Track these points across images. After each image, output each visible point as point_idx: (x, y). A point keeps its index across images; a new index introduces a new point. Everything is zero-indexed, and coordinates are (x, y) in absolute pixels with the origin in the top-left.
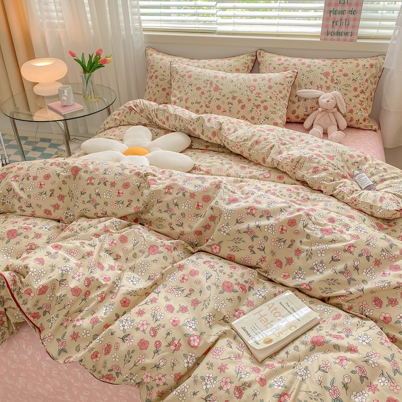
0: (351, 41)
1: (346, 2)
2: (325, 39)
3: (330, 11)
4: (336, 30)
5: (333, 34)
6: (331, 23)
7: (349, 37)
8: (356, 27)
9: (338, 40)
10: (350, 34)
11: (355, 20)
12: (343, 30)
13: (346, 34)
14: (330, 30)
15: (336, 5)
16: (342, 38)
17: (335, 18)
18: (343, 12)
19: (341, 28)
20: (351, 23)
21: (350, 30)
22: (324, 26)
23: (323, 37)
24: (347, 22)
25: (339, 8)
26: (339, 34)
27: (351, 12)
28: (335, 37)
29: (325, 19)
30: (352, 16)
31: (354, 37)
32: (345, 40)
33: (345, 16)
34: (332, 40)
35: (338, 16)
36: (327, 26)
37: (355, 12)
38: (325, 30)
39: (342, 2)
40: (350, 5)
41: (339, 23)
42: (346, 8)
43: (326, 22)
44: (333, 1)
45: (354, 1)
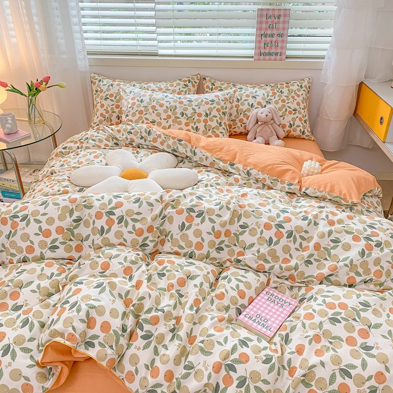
0: (281, 60)
1: (274, 27)
2: (259, 60)
3: (261, 35)
4: (267, 51)
5: (265, 54)
6: (262, 45)
7: (278, 57)
8: (282, 48)
9: (270, 60)
10: (279, 54)
11: (283, 42)
12: (273, 51)
13: (276, 54)
14: (263, 51)
16: (273, 57)
17: (266, 41)
18: (272, 35)
19: (271, 49)
20: (280, 45)
21: (279, 51)
22: (258, 48)
23: (257, 57)
24: (276, 44)
25: (269, 32)
26: (270, 54)
27: (278, 35)
28: (267, 57)
29: (258, 42)
30: (280, 39)
31: (283, 57)
32: (275, 60)
33: (274, 39)
34: (264, 60)
35: (268, 39)
37: (283, 35)
38: (258, 51)
39: (271, 26)
40: (278, 29)
41: (269, 45)
42: (275, 32)
43: (258, 44)
44: (264, 26)
45: (281, 26)
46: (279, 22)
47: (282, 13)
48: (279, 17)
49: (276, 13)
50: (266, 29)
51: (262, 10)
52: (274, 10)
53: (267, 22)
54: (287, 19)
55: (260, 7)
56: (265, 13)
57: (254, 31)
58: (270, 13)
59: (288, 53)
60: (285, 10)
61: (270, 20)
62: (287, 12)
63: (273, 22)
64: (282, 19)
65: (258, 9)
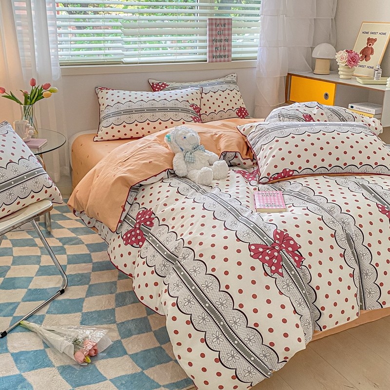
0: (228, 61)
1: (222, 33)
2: (212, 62)
3: (212, 41)
4: (218, 54)
5: (216, 57)
6: (214, 49)
7: (226, 59)
8: (229, 51)
9: (220, 61)
10: (227, 56)
11: (228, 46)
12: (222, 54)
13: (225, 56)
14: (214, 54)
16: (222, 59)
17: (216, 45)
18: (221, 41)
19: (221, 52)
20: (227, 48)
21: (226, 53)
23: (211, 60)
25: (218, 38)
26: (220, 56)
27: (225, 40)
28: (218, 59)
29: (211, 46)
30: (227, 43)
31: (230, 59)
32: (224, 61)
33: (222, 43)
34: (216, 62)
35: (218, 43)
36: (212, 51)
37: (228, 40)
38: (211, 54)
39: (219, 33)
40: (224, 35)
41: (219, 49)
42: (222, 38)
43: (210, 48)
44: (214, 33)
45: (226, 32)
46: (225, 30)
47: (226, 22)
48: (225, 25)
49: (222, 22)
50: (216, 35)
51: (212, 19)
52: (220, 19)
53: (216, 30)
54: (230, 27)
55: (210, 17)
56: (214, 22)
57: (207, 38)
58: (218, 22)
59: (233, 56)
60: (228, 19)
61: (218, 27)
62: (230, 22)
63: (220, 29)
64: (227, 27)
65: (209, 19)
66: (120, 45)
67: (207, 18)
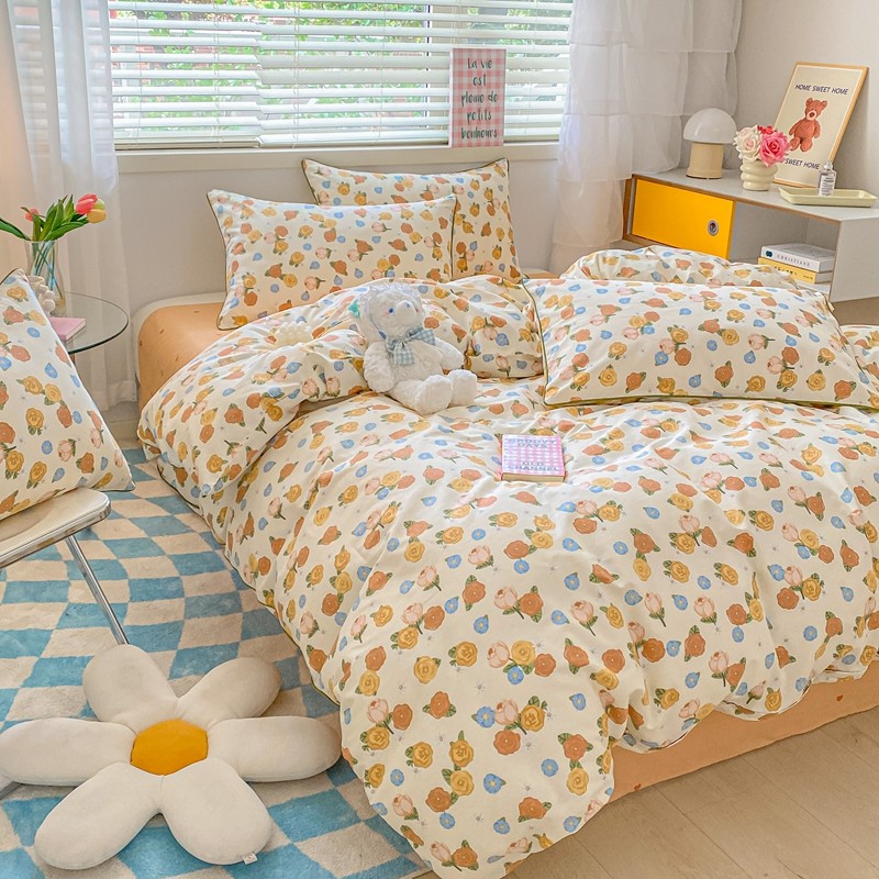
0: (497, 145)
1: (483, 82)
2: (461, 146)
3: (460, 98)
4: (473, 128)
5: (470, 135)
6: (465, 117)
7: (493, 139)
8: (499, 121)
9: (479, 145)
10: (493, 133)
11: (497, 109)
12: (483, 127)
13: (488, 134)
14: (466, 129)
15: (469, 86)
16: (484, 140)
17: (470, 109)
18: (479, 99)
19: (480, 124)
20: (493, 115)
21: (493, 127)
22: (457, 123)
23: (457, 140)
24: (488, 114)
25: (475, 92)
26: (479, 134)
27: (490, 97)
28: (474, 140)
29: (457, 111)
30: (493, 104)
31: (501, 140)
32: (488, 145)
33: (484, 105)
34: (470, 145)
35: (475, 105)
36: (460, 123)
37: (497, 98)
38: (458, 129)
39: (477, 81)
40: (489, 86)
41: (476, 116)
42: (484, 92)
43: (457, 115)
44: (465, 80)
45: (493, 80)
46: (489, 74)
47: (493, 57)
48: (489, 63)
49: (484, 57)
51: (461, 50)
52: (480, 51)
53: (470, 74)
54: (502, 67)
55: (456, 46)
56: (465, 56)
57: (449, 91)
58: (475, 56)
59: (508, 132)
60: (498, 50)
61: (474, 69)
62: (502, 57)
63: (479, 73)
64: (493, 67)
65: (454, 50)
66: (252, 105)
67: (449, 46)
